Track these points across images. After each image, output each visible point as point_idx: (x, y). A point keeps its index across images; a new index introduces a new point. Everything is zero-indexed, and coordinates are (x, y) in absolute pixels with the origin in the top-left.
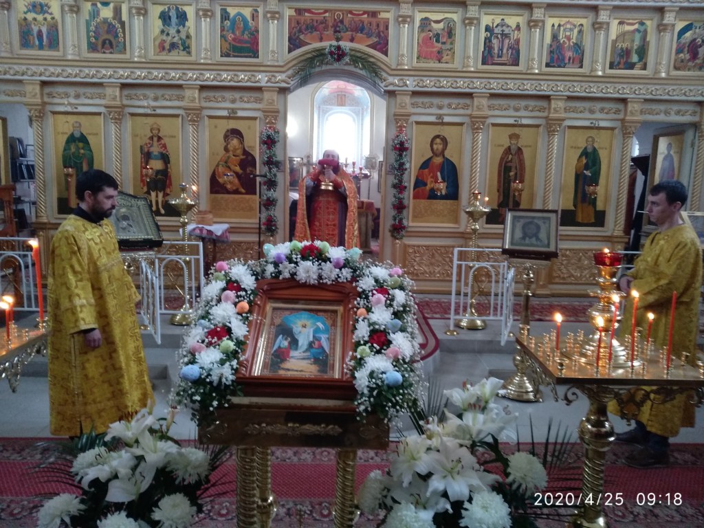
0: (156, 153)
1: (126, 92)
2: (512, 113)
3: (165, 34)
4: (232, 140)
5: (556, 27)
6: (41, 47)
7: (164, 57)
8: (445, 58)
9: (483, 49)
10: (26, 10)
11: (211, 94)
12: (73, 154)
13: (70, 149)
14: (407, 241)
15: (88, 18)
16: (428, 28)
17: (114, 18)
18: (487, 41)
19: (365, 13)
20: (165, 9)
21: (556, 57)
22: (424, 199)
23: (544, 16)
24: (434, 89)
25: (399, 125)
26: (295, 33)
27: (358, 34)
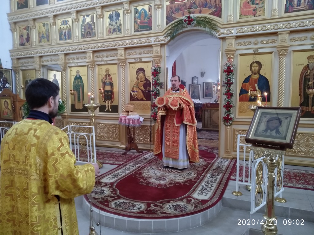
0: (108, 82)
1: (96, 54)
2: (309, 42)
3: (111, 25)
4: (140, 74)
6: (66, 39)
7: (111, 36)
8: (258, 13)
10: (61, 24)
11: (130, 51)
12: (77, 84)
13: (76, 83)
15: (82, 23)
17: (91, 22)
20: (111, 13)
22: (247, 101)
25: (228, 57)
26: (170, 14)
27: (204, 8)
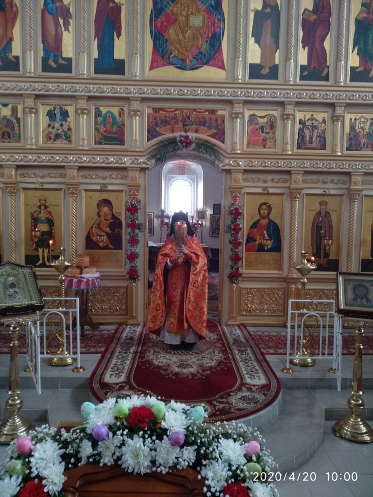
0: (43, 219)
1: (20, 172)
2: (321, 185)
3: (51, 127)
4: (104, 207)
5: (353, 121)
7: (50, 145)
8: (269, 144)
9: (297, 138)
11: (87, 173)
14: (243, 285)
16: (255, 122)
17: (12, 116)
18: (301, 131)
19: (206, 111)
20: (51, 108)
21: (354, 143)
22: (254, 251)
23: (344, 113)
24: (261, 168)
25: (234, 195)
26: (153, 126)
27: (201, 127)
